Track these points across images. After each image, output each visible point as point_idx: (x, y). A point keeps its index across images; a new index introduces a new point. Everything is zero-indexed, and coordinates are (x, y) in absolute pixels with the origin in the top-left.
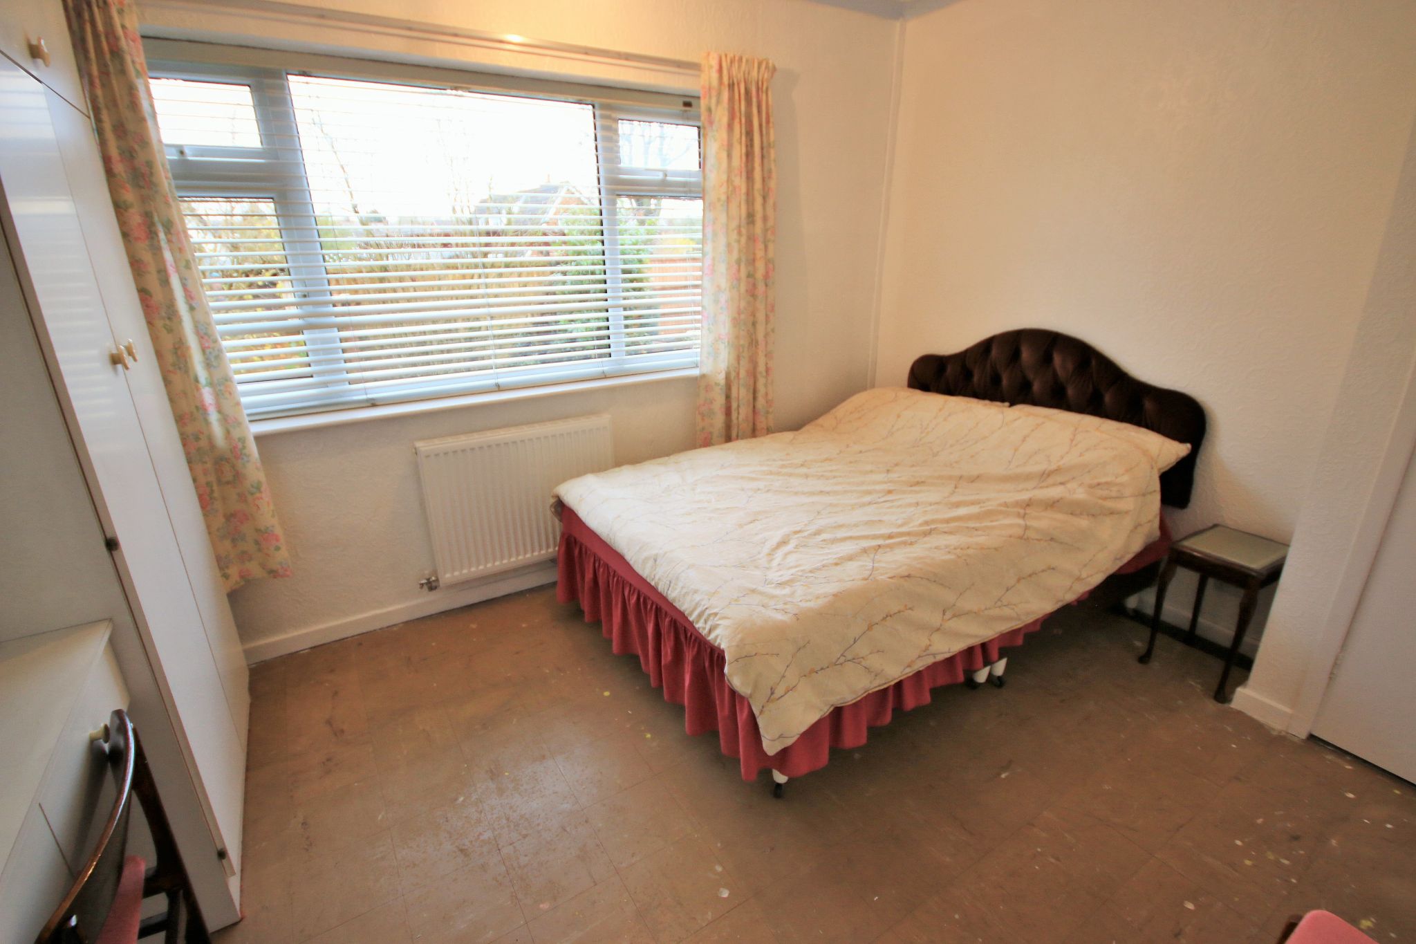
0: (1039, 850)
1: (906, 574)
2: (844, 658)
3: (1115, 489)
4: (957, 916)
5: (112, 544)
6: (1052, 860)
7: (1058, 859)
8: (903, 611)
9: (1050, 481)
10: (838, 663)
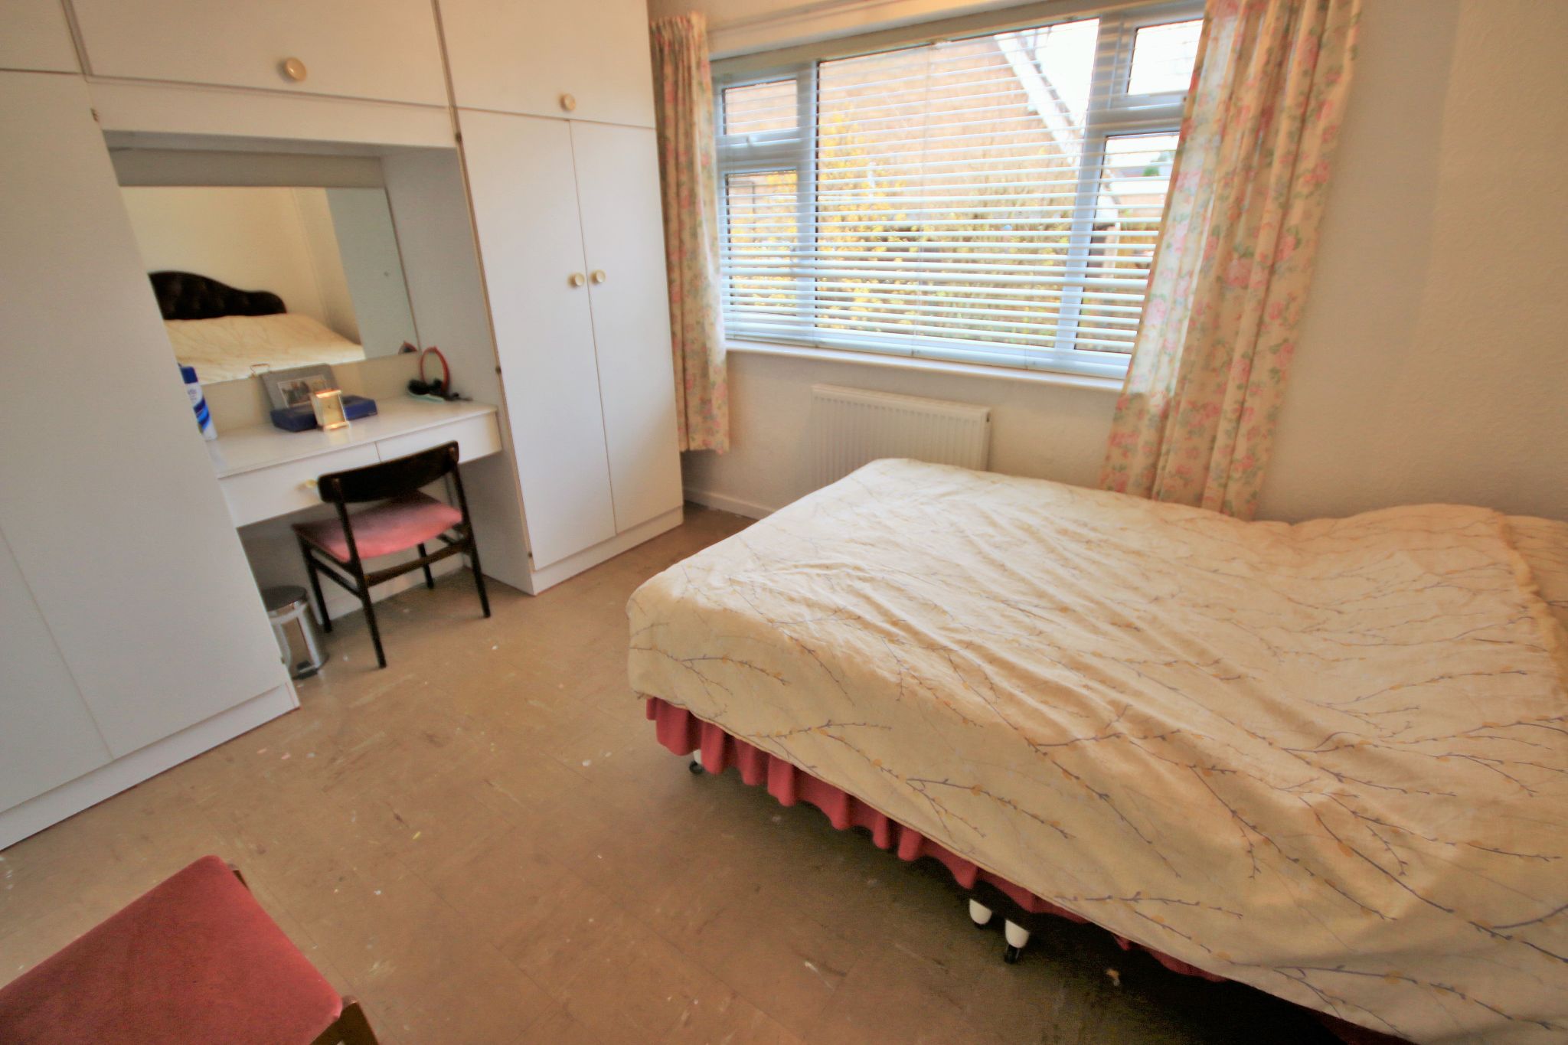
0: (696, 1002)
1: (811, 647)
2: (690, 664)
3: (1402, 854)
4: (591, 920)
5: (499, 370)
6: (684, 1017)
7: (687, 1023)
8: (768, 674)
9: (1330, 759)
10: (684, 663)
